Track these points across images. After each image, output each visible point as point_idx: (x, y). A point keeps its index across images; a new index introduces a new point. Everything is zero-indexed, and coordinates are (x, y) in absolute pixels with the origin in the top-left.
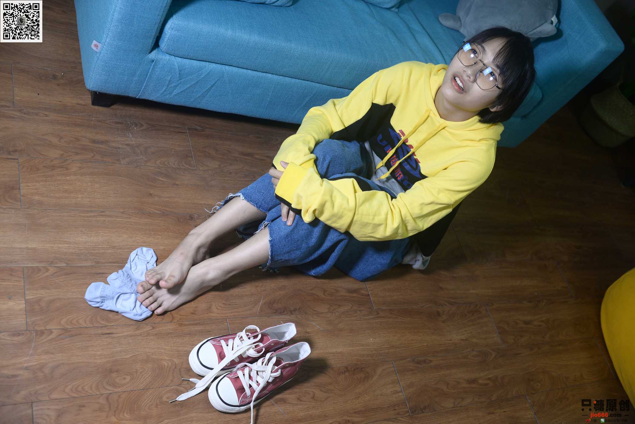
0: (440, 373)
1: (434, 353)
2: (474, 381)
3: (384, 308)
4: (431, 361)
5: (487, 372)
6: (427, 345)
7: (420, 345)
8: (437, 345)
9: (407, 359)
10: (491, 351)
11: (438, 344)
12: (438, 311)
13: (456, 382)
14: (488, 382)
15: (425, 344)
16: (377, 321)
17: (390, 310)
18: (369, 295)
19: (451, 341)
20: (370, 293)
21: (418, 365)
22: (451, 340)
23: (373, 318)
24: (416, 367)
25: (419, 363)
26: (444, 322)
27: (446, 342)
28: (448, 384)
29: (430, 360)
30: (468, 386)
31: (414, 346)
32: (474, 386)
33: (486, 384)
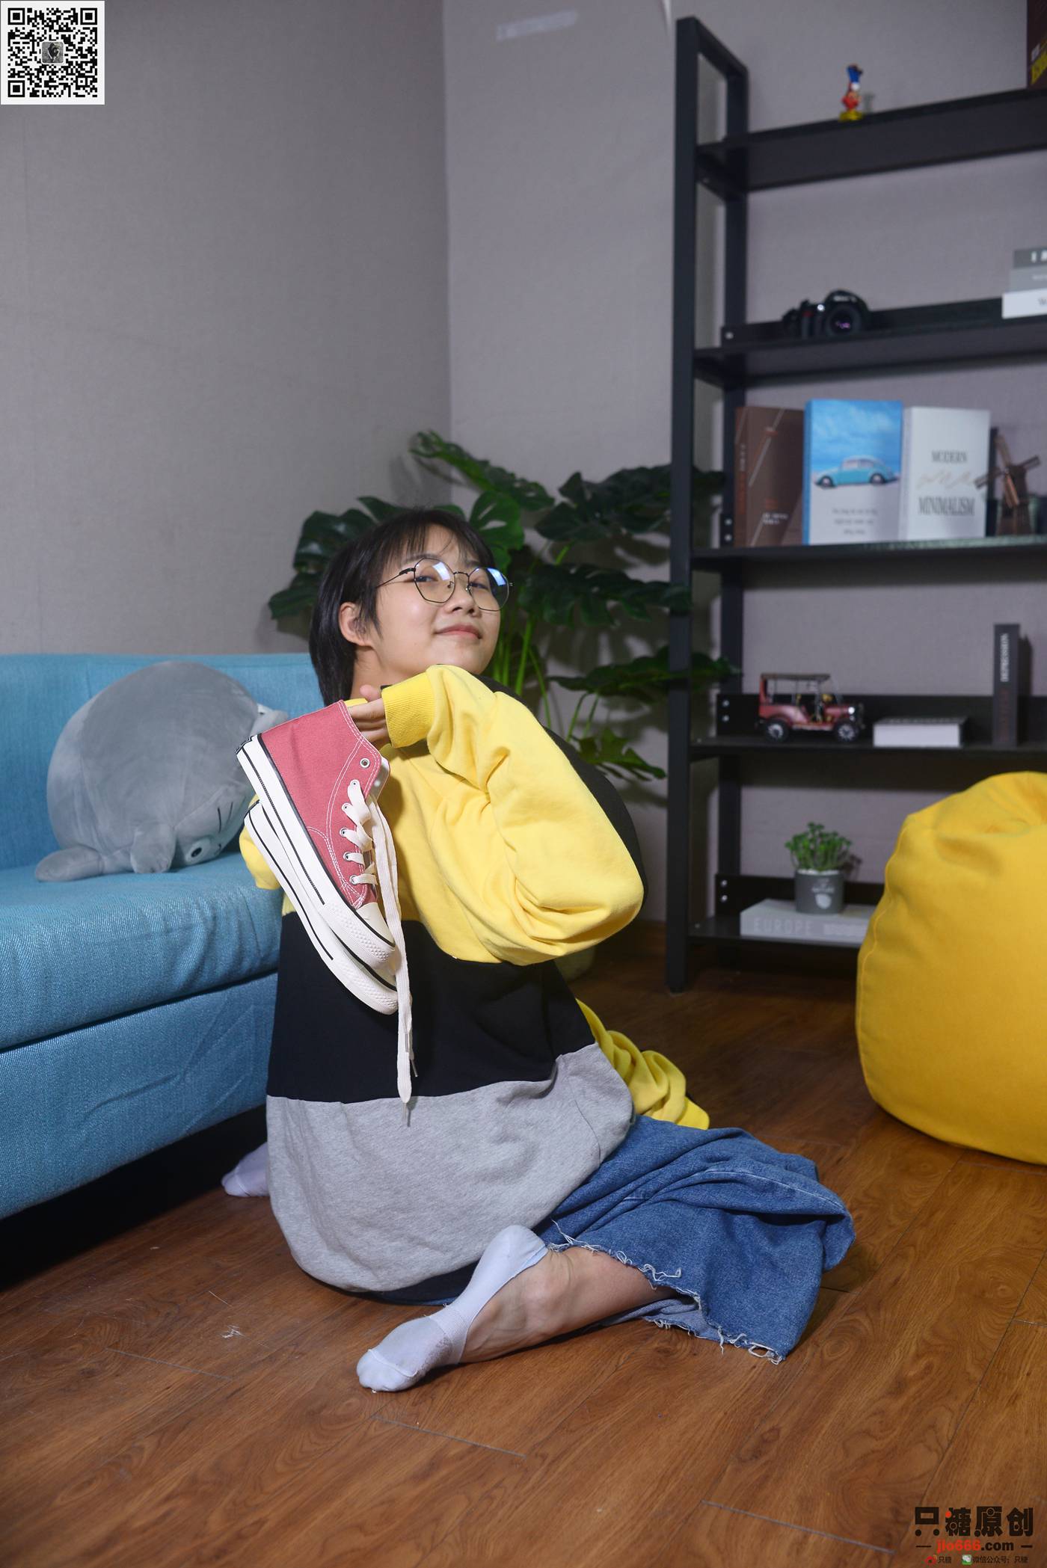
0: (823, 1432)
1: (759, 1414)
2: (899, 1387)
3: (542, 1436)
4: (776, 1430)
5: (897, 1352)
6: (726, 1414)
7: (713, 1425)
8: (742, 1395)
9: (727, 1471)
10: (850, 1317)
11: (741, 1393)
12: (657, 1348)
13: (875, 1414)
14: (923, 1363)
15: (721, 1414)
16: (560, 1469)
17: (560, 1427)
18: (475, 1447)
19: (756, 1369)
20: (471, 1440)
21: (763, 1460)
22: (754, 1367)
23: (546, 1473)
24: (766, 1464)
25: (757, 1454)
26: (695, 1355)
27: (750, 1376)
28: (867, 1433)
29: (772, 1430)
30: (901, 1402)
31: (702, 1438)
32: (913, 1390)
33: (929, 1367)
